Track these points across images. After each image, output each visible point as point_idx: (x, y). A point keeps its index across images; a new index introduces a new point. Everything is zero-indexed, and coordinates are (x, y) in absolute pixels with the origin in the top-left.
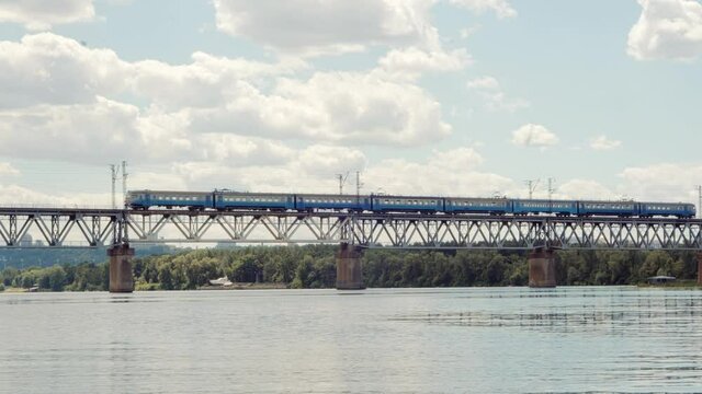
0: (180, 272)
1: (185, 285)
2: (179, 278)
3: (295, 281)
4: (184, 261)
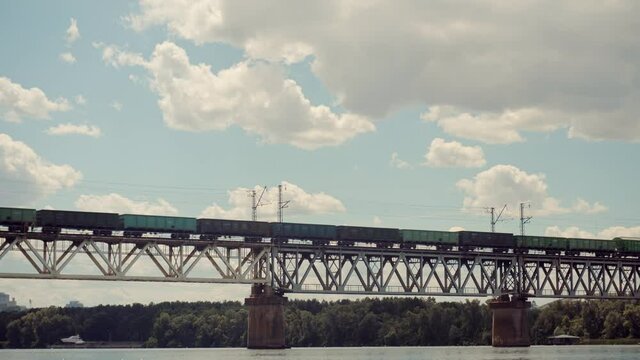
0: (30, 329)
1: (34, 344)
2: (28, 336)
3: (151, 340)
4: (34, 318)
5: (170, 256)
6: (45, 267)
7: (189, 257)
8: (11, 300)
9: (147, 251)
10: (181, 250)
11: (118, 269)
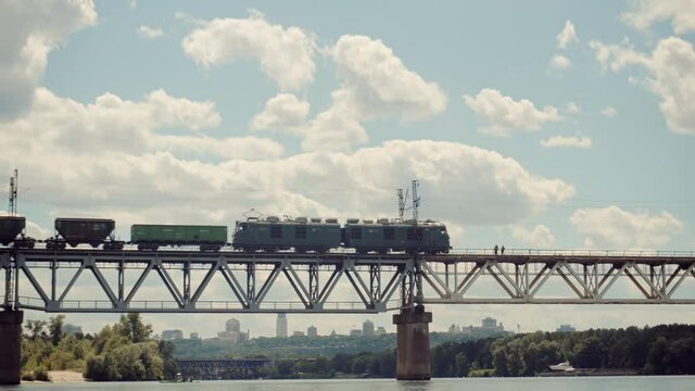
0: (516, 356)
1: (522, 371)
2: (515, 364)
3: (647, 366)
4: (521, 344)
5: (652, 276)
6: (518, 292)
7: (673, 276)
8: (498, 325)
9: (626, 270)
10: (663, 269)
11: (595, 291)
